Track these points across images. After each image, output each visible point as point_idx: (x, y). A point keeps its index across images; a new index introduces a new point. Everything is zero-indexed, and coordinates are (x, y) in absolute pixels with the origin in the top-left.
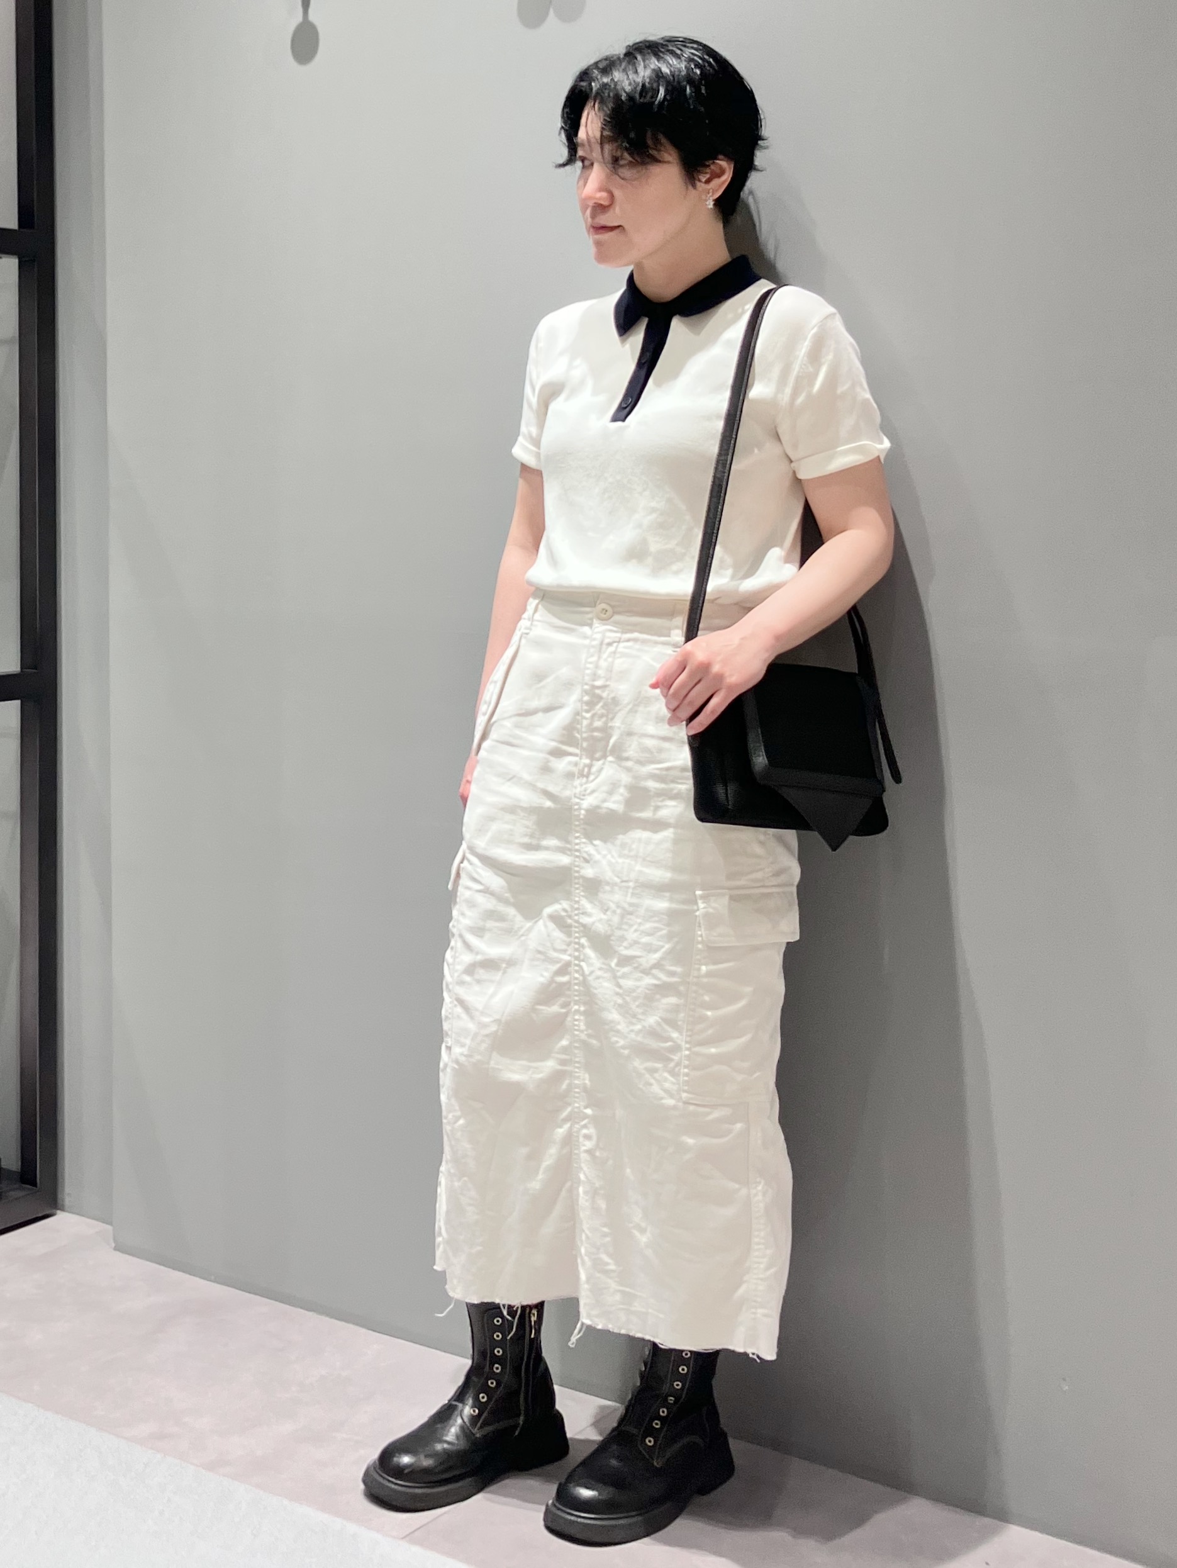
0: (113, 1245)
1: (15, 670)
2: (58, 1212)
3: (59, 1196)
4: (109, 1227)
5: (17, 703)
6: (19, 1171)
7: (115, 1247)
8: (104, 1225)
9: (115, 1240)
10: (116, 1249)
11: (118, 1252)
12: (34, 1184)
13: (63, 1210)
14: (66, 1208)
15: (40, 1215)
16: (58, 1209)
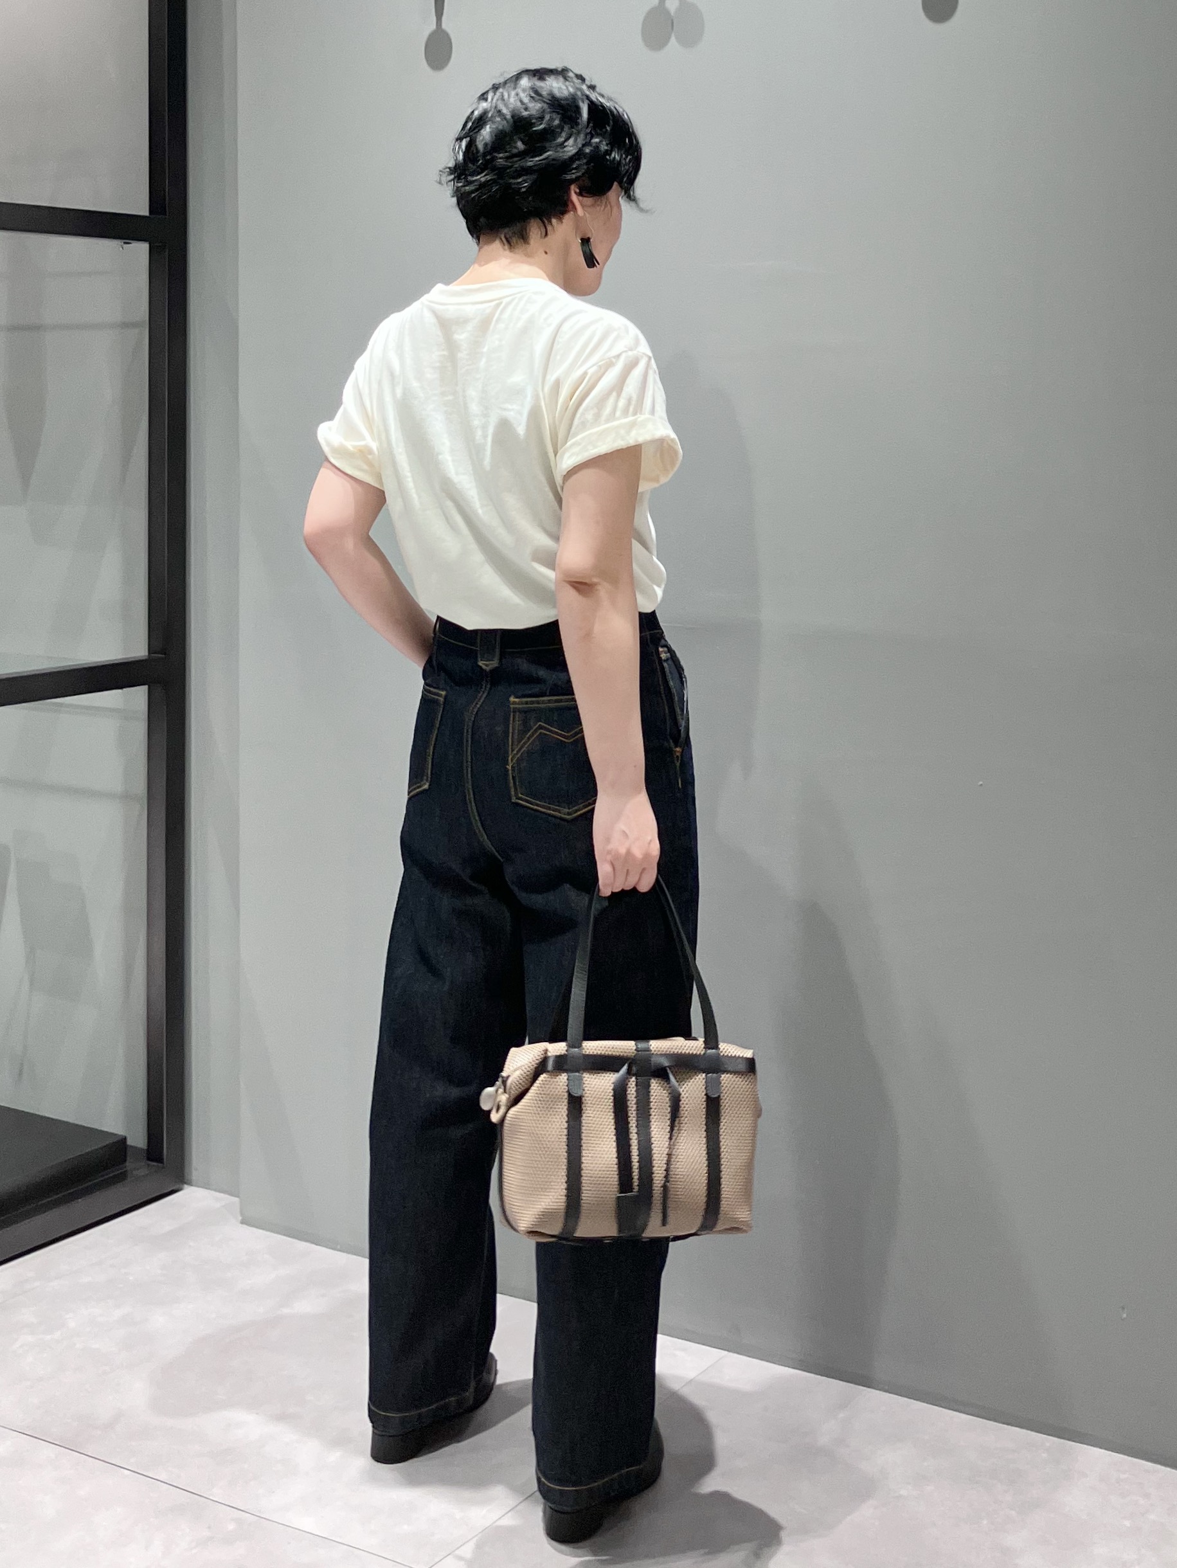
0: (240, 1218)
1: (143, 654)
2: (186, 1186)
3: (186, 1170)
4: (237, 1199)
5: (146, 687)
6: (145, 1148)
7: (242, 1220)
8: (233, 1198)
9: (242, 1214)
10: (242, 1222)
11: (245, 1226)
12: (159, 1160)
13: (190, 1184)
14: (194, 1183)
15: (166, 1191)
16: (185, 1183)
